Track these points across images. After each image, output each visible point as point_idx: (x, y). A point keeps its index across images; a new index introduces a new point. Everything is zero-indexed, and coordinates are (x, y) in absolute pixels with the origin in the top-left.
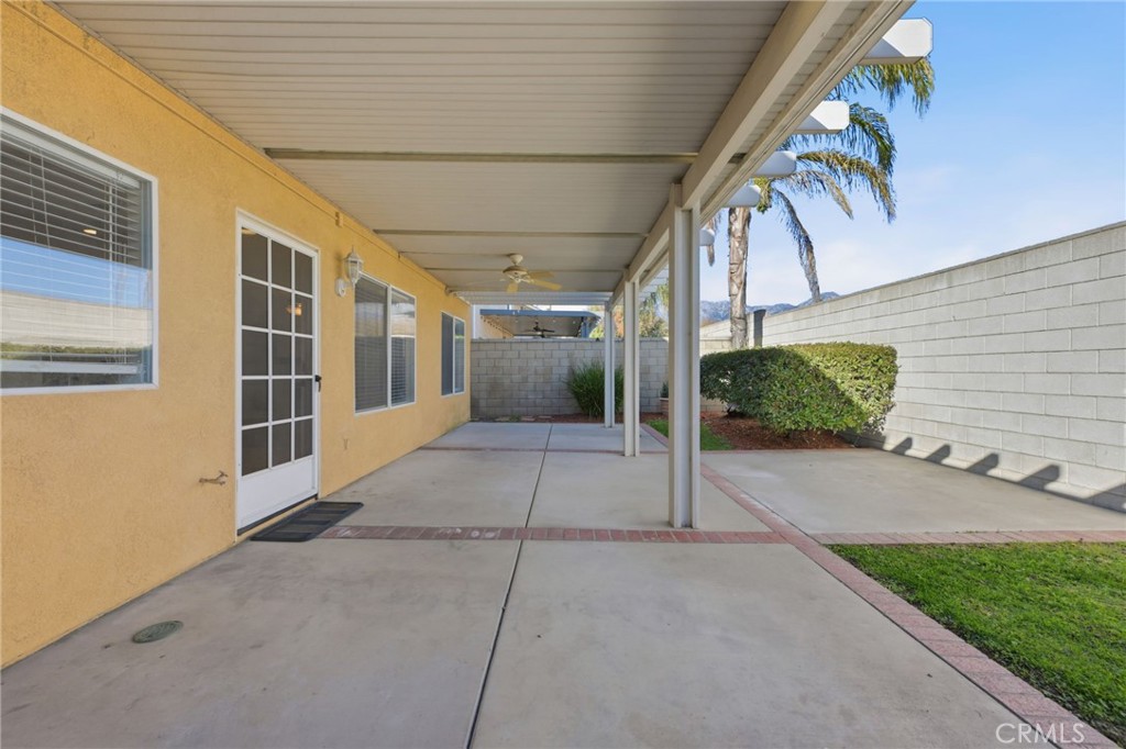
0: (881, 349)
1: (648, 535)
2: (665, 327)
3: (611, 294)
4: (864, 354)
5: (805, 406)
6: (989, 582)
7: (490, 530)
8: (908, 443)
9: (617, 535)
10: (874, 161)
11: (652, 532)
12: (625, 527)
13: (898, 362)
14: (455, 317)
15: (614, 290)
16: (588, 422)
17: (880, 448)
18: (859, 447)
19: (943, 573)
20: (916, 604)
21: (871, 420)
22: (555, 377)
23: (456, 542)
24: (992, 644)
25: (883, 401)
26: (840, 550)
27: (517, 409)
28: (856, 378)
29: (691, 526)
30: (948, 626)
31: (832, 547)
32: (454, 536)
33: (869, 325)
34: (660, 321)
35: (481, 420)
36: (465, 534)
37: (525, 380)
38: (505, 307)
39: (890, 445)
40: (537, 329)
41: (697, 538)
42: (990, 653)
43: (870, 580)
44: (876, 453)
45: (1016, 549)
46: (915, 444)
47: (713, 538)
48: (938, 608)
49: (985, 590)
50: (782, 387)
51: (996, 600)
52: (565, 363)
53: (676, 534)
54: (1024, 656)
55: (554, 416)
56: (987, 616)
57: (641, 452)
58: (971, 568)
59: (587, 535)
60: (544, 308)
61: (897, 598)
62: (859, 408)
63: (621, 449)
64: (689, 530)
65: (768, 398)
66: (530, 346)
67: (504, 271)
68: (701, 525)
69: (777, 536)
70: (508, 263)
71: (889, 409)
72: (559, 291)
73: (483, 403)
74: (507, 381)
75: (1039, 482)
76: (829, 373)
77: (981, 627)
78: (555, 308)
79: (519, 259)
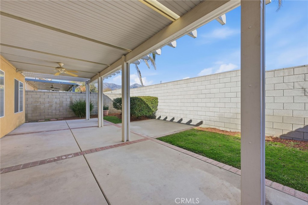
0: (156, 98)
1: (119, 145)
2: (97, 89)
3: (89, 79)
4: (153, 99)
5: (142, 110)
6: (181, 138)
7: (68, 155)
8: (160, 117)
9: (111, 147)
10: (152, 57)
11: (120, 144)
12: (113, 145)
13: (158, 100)
14: (19, 81)
15: (91, 78)
16: (79, 119)
17: (155, 119)
18: (151, 119)
19: (174, 139)
20: (173, 145)
21: (153, 113)
22: (64, 105)
23: (58, 162)
24: (184, 147)
25: (156, 109)
26: (157, 139)
27: (47, 116)
28: (152, 104)
29: (128, 141)
30: (178, 147)
31: (156, 139)
32: (55, 160)
33: (153, 92)
34: (95, 88)
35: (29, 122)
36: (59, 158)
37: (51, 106)
38: (35, 78)
39: (157, 118)
40: (52, 88)
41: (131, 143)
42: (184, 149)
43: (165, 143)
44: (155, 120)
45: (181, 133)
46: (161, 117)
47: (134, 142)
48: (176, 144)
49: (180, 140)
50: (138, 106)
51: (182, 141)
52: (69, 100)
53: (125, 143)
54: (188, 148)
55: (64, 118)
56: (182, 144)
57: (104, 126)
58: (177, 137)
59: (102, 149)
60: (49, 80)
61: (170, 144)
62: (152, 110)
63: (97, 125)
64: (128, 142)
65: (135, 109)
66: (53, 94)
67: (56, 68)
68: (130, 140)
69: (146, 139)
70: (58, 66)
71: (157, 110)
72: (77, 77)
73: (29, 115)
74: (42, 107)
75: (180, 122)
76: (147, 103)
77: (182, 146)
78: (53, 80)
79: (62, 65)
